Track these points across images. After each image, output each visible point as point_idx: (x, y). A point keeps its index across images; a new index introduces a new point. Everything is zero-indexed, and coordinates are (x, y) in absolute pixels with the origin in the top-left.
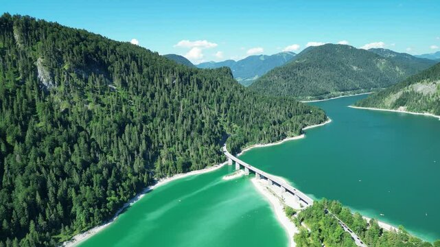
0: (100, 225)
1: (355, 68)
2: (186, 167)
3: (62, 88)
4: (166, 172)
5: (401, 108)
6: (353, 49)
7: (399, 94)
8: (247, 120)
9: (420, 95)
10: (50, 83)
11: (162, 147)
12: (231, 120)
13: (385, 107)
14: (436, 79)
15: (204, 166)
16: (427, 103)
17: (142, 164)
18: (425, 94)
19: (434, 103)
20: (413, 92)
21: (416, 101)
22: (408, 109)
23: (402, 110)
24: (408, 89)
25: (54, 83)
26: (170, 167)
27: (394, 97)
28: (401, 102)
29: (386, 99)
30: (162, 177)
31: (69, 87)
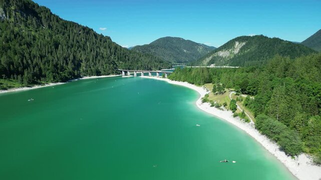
0: (61, 82)
1: (185, 51)
2: (98, 73)
3: (12, 19)
4: (87, 73)
5: (212, 65)
6: (183, 40)
7: (211, 58)
8: (128, 60)
9: (221, 58)
10: (4, 15)
11: (81, 61)
12: (118, 58)
13: (203, 65)
14: (229, 49)
15: (109, 74)
16: (225, 61)
17: (73, 66)
18: (224, 57)
19: (228, 61)
20: (218, 56)
21: (220, 61)
22: (216, 65)
23: (212, 66)
24: (215, 55)
25: (6, 15)
26: (89, 71)
27: (208, 60)
28: (212, 62)
29: (204, 61)
30: (85, 75)
31: (17, 20)
